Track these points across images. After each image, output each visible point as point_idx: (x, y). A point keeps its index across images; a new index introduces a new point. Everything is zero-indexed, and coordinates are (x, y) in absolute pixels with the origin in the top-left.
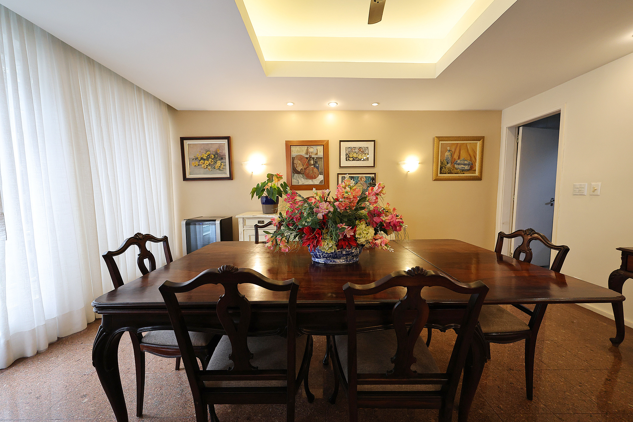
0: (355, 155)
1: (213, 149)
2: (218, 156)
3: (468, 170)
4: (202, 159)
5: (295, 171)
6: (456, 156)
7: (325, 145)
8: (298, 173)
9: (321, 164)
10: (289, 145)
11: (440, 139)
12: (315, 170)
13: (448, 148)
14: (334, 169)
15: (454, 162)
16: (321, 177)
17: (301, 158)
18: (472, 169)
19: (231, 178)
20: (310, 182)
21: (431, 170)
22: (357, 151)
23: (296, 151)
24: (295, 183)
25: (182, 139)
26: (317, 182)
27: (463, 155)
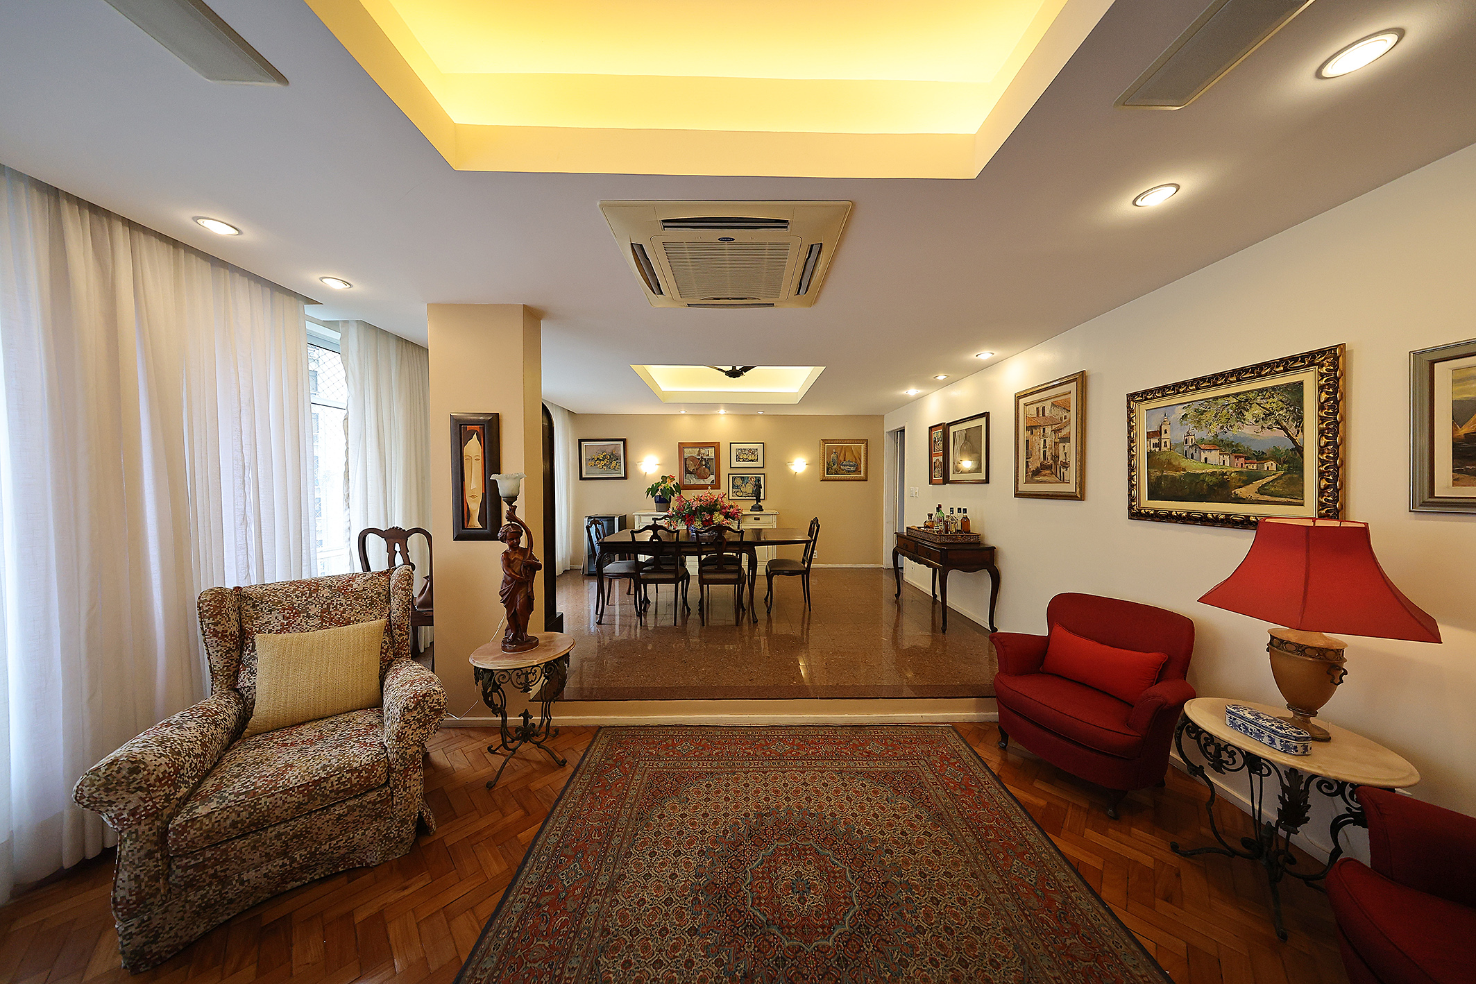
0: (745, 457)
1: (609, 450)
2: (614, 457)
3: (854, 471)
4: (598, 459)
5: (687, 471)
6: (841, 458)
7: (716, 446)
8: (691, 473)
9: (712, 464)
10: (682, 446)
11: (825, 441)
12: (707, 470)
13: (834, 450)
14: (725, 470)
15: (840, 464)
16: (712, 477)
17: (693, 459)
18: (857, 470)
19: (625, 478)
20: (702, 482)
21: (818, 471)
22: (747, 452)
23: (688, 452)
24: (687, 482)
25: (580, 441)
26: (708, 482)
27: (849, 457)
